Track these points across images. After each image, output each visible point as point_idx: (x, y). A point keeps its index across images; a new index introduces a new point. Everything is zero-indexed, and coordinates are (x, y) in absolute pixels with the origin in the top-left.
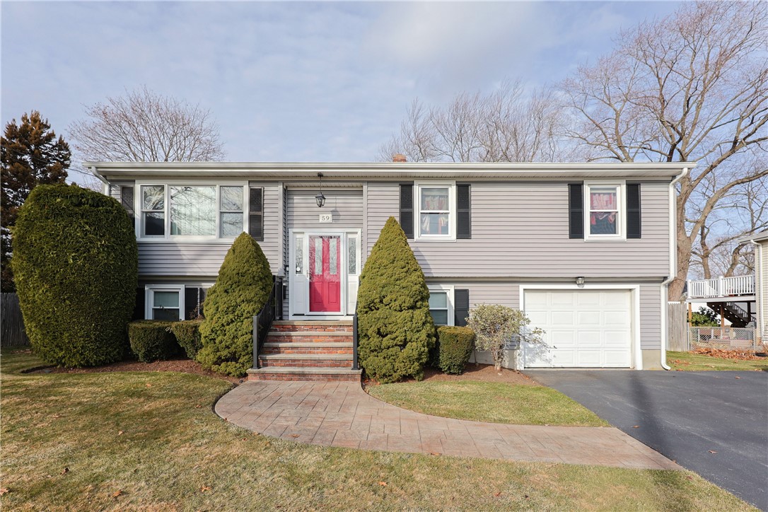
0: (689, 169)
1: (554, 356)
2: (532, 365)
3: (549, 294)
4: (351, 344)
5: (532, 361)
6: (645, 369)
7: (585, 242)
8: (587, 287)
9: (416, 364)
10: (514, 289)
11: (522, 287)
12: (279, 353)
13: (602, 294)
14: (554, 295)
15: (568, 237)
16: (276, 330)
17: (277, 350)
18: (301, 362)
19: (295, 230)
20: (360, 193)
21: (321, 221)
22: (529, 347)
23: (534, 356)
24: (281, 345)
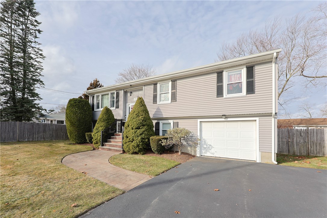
0: (277, 53)
1: (216, 152)
2: (205, 155)
3: (213, 123)
4: (121, 140)
5: (206, 153)
6: (262, 162)
7: (225, 99)
8: (229, 119)
9: (137, 148)
10: (195, 121)
11: (199, 120)
12: (111, 142)
13: (239, 123)
14: (215, 123)
15: (216, 97)
16: (115, 136)
17: (110, 142)
18: (112, 146)
19: (128, 104)
20: (142, 90)
21: (134, 100)
22: (204, 147)
23: (206, 151)
24: (111, 140)
